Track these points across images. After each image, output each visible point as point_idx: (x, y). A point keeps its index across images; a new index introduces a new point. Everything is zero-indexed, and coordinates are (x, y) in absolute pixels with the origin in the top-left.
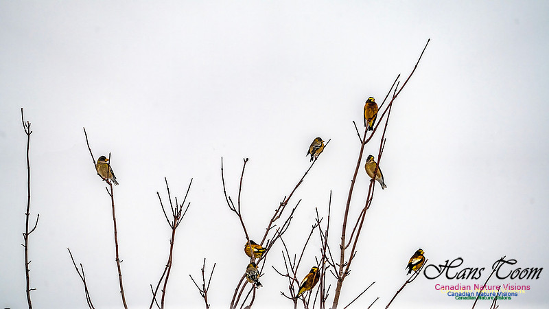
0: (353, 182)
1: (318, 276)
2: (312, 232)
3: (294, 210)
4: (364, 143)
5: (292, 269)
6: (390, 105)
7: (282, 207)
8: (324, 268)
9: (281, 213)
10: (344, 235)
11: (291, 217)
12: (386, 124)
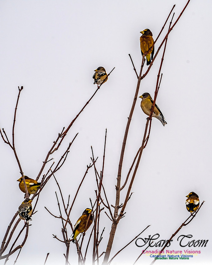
0: (130, 119)
1: (92, 217)
2: (87, 172)
3: (70, 144)
4: (140, 78)
5: (66, 210)
6: (166, 38)
7: (60, 139)
8: (99, 210)
9: (59, 144)
10: (119, 175)
11: (67, 152)
12: (163, 59)
